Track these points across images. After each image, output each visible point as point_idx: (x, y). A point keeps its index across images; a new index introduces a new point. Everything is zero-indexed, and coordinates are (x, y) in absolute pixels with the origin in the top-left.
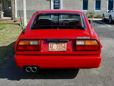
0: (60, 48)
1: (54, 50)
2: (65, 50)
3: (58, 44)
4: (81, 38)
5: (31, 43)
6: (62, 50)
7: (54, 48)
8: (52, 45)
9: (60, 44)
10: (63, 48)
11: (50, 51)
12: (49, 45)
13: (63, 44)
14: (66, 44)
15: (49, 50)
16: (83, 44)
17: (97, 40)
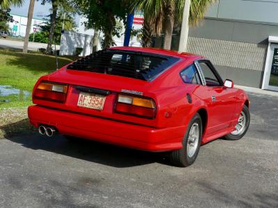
0: (95, 105)
1: (85, 106)
2: (102, 107)
3: (93, 97)
4: (128, 91)
5: (54, 88)
6: (96, 107)
7: (86, 102)
8: (84, 96)
9: (96, 98)
10: (99, 105)
11: (78, 107)
12: (80, 95)
13: (101, 98)
14: (104, 99)
15: (78, 105)
16: (130, 102)
17: (153, 100)
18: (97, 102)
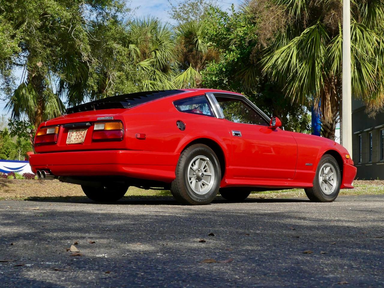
0: (79, 139)
1: (72, 142)
2: (84, 140)
3: (78, 132)
4: (101, 118)
5: (48, 131)
7: (72, 138)
8: (71, 133)
9: (80, 132)
10: (82, 138)
11: (67, 145)
12: (69, 133)
13: (83, 132)
14: (86, 131)
15: (67, 143)
16: (103, 128)
17: (122, 123)
18: (80, 137)
